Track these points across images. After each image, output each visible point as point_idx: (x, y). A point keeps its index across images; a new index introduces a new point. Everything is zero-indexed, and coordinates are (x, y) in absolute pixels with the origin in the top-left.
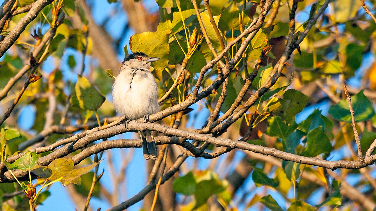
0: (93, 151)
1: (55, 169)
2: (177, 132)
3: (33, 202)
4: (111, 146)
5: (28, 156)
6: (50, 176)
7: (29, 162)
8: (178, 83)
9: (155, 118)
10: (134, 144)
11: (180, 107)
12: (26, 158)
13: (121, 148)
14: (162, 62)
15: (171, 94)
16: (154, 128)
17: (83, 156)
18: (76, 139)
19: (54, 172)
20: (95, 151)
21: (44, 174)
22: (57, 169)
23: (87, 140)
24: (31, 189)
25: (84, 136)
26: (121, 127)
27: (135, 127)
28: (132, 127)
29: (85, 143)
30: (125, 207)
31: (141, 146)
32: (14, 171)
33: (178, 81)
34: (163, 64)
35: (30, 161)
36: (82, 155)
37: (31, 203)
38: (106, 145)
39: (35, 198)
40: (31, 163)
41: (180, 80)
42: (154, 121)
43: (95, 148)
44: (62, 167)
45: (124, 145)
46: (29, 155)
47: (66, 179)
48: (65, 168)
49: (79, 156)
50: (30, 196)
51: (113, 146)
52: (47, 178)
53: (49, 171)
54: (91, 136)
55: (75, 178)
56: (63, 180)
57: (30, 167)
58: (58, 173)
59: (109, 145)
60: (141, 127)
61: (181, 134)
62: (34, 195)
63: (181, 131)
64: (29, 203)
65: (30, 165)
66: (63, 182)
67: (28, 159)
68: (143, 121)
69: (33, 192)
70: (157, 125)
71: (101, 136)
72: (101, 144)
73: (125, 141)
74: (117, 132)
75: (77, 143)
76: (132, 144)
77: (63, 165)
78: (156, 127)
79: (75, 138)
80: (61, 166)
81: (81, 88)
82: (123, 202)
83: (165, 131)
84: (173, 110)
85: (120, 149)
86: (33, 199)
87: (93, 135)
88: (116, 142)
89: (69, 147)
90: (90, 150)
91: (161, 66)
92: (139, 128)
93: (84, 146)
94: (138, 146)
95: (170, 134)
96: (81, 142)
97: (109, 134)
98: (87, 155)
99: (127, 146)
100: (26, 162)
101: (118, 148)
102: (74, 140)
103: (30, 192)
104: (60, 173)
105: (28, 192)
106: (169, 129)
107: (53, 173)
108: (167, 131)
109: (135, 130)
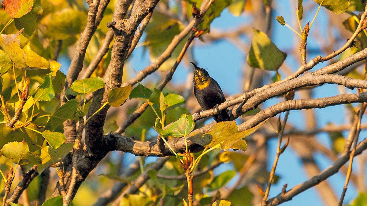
0: (268, 115)
1: (215, 134)
2: (360, 83)
3: (191, 173)
4: (288, 107)
5: (184, 121)
6: (210, 143)
7: (184, 126)
8: (362, 28)
9: (334, 68)
10: (316, 104)
11: (362, 54)
12: (181, 123)
13: (301, 109)
14: (342, 4)
15: (355, 42)
16: (332, 80)
17: (257, 120)
18: (244, 100)
19: (215, 138)
20: (270, 114)
21: (203, 141)
22: (218, 134)
23: (257, 99)
24: (187, 158)
25: (253, 95)
26: (295, 81)
27: (310, 80)
28: (307, 80)
29: (255, 103)
30: (316, 182)
31: (324, 106)
32: (177, 141)
33: (362, 26)
34: (344, 7)
35: (186, 125)
36: (255, 119)
37: (188, 174)
38: (282, 106)
39: (192, 168)
40: (187, 128)
41: (364, 25)
42: (333, 72)
43: (270, 110)
44: (224, 131)
45: (304, 105)
46: (184, 119)
47: (226, 144)
48: (228, 133)
49: (252, 121)
50: (186, 166)
51: (291, 107)
52: (207, 146)
53: (209, 137)
54: (261, 94)
55: (237, 141)
56: (223, 145)
57: (186, 133)
58: (219, 139)
59: (286, 107)
60: (317, 79)
61: (364, 85)
62: (191, 165)
63: (364, 82)
64: (186, 174)
65: (186, 131)
66: (223, 146)
67: (183, 124)
68: (321, 73)
69: (190, 162)
70: (336, 77)
71: (272, 94)
72: (277, 106)
73: (305, 101)
74: (291, 88)
75: (246, 103)
76: (314, 104)
77: (225, 129)
78: (335, 78)
79: (243, 98)
80: (222, 130)
81: (259, 46)
82: (314, 177)
83: (346, 82)
84: (354, 58)
85: (299, 110)
86: (190, 169)
87: (263, 93)
88: (294, 102)
89: (237, 109)
90: (264, 113)
91: (341, 9)
92: (316, 81)
93: (255, 107)
94: (321, 106)
95: (352, 86)
96: (250, 102)
97: (281, 90)
98: (261, 119)
99: (308, 106)
100: (182, 127)
101: (297, 109)
102: (242, 101)
103: (186, 162)
104: (222, 138)
105: (184, 162)
106: (350, 79)
107: (214, 140)
108: (348, 82)
109: (311, 83)
